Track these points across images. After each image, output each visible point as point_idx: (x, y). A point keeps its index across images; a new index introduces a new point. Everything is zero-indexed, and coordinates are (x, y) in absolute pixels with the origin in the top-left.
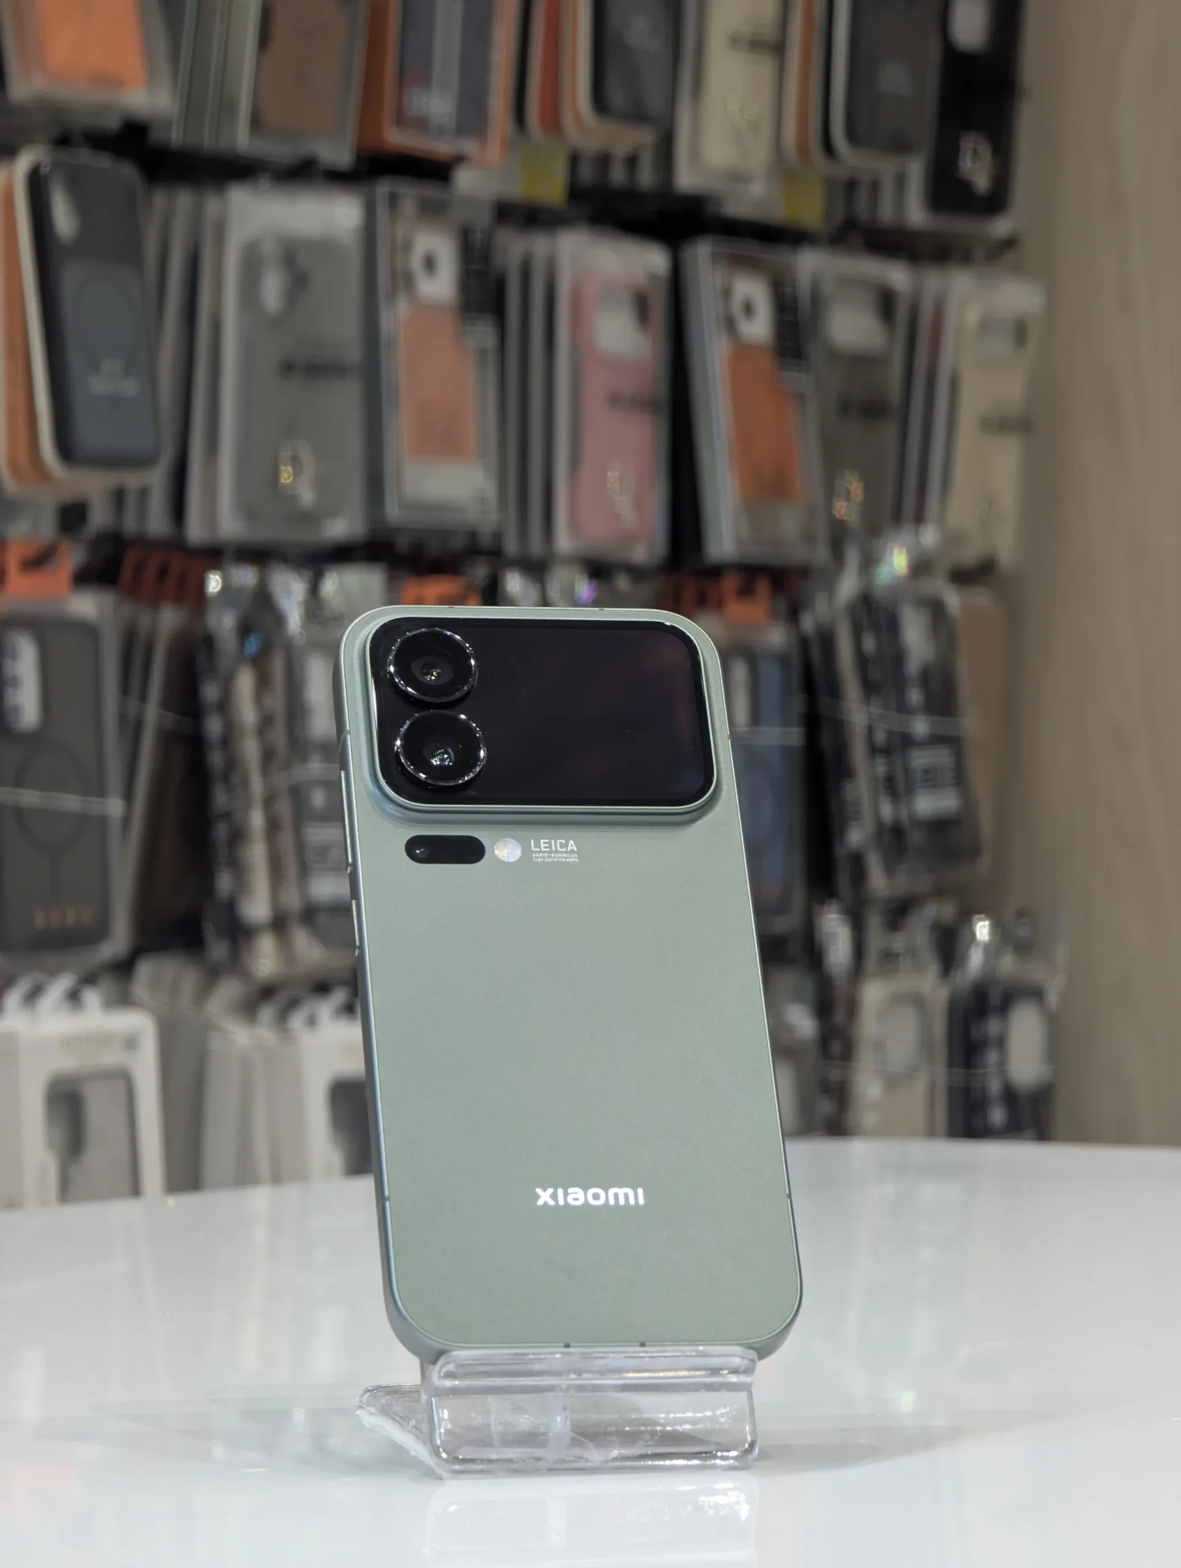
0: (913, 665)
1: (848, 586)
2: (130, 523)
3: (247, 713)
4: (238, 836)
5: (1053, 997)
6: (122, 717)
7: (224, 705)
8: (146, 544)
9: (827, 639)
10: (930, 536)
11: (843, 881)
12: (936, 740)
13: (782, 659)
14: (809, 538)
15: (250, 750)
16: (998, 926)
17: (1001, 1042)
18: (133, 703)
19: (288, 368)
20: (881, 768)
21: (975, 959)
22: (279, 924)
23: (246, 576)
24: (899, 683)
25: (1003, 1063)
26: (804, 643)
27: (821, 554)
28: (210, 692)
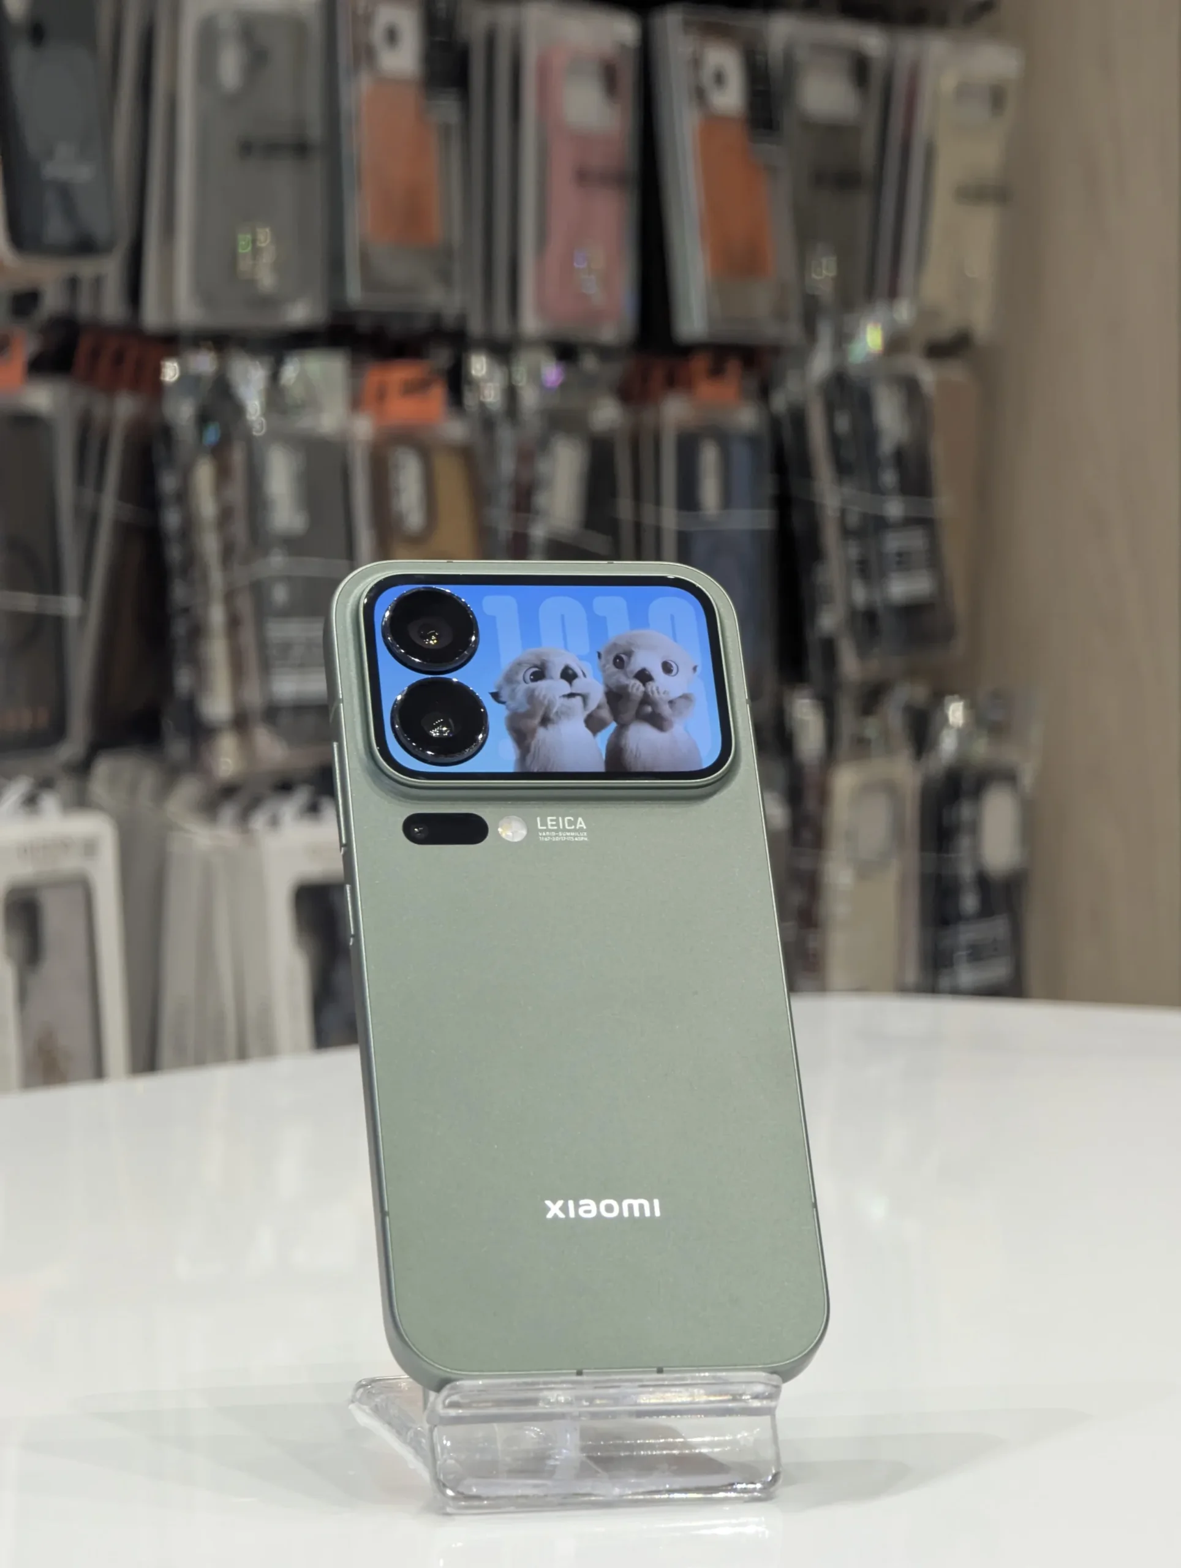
0: (887, 446)
1: (820, 364)
2: (85, 308)
3: (207, 506)
4: (198, 632)
5: (1027, 779)
6: (78, 510)
7: (184, 497)
8: (101, 330)
9: (798, 418)
10: (904, 313)
11: (814, 665)
12: (910, 522)
13: (752, 440)
14: (781, 315)
15: (210, 544)
16: (973, 709)
17: (975, 828)
18: (89, 493)
19: (246, 148)
20: (854, 551)
21: (948, 745)
22: (241, 722)
23: (204, 363)
24: (873, 465)
25: (976, 848)
26: (775, 424)
27: (793, 332)
28: (168, 483)
